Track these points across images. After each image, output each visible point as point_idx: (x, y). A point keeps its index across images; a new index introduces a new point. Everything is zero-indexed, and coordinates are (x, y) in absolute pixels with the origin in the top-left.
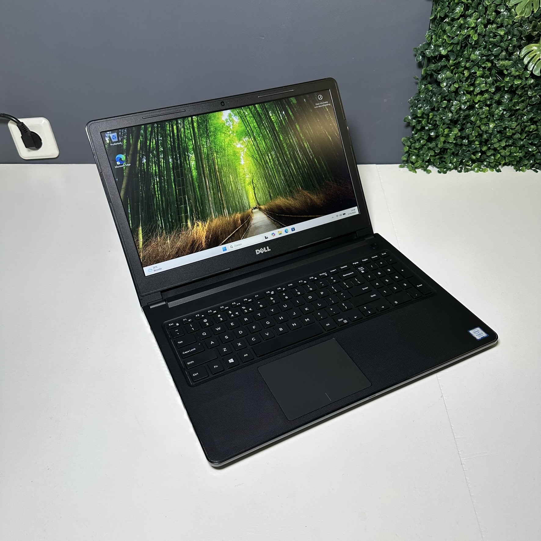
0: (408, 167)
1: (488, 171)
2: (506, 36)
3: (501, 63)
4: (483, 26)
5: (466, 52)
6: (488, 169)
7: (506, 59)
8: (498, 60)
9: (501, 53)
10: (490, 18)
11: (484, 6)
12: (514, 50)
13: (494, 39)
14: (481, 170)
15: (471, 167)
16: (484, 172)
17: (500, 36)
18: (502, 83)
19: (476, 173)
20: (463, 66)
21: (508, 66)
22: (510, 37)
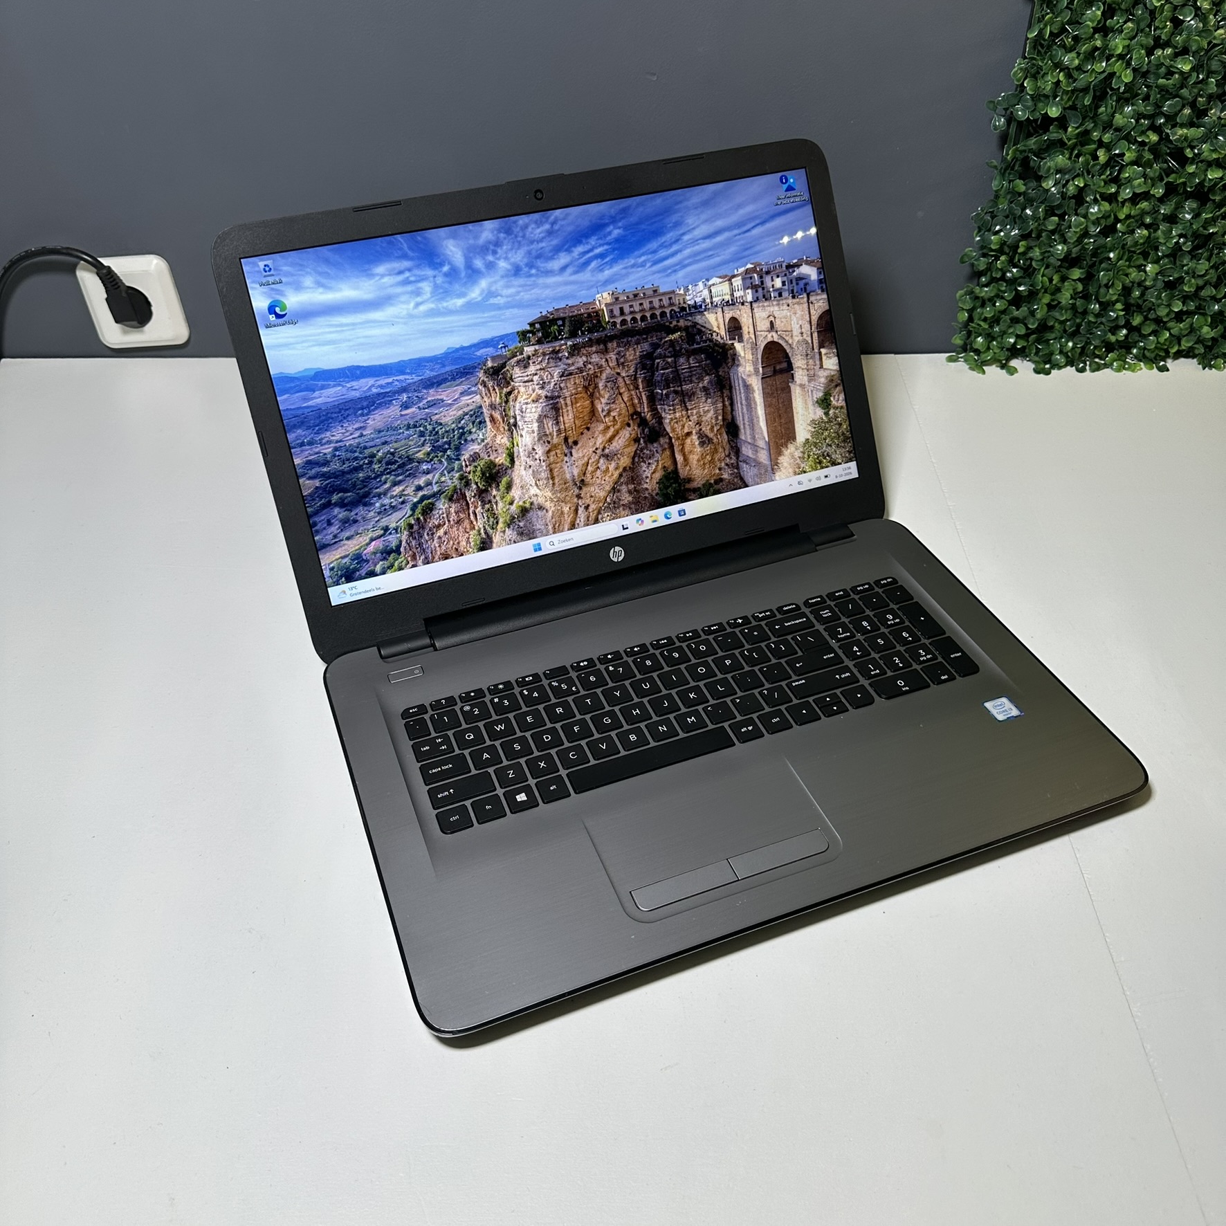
0: (966, 361)
1: (1141, 369)
2: (1194, 75)
3: (1181, 132)
4: (1143, 52)
5: (1102, 109)
6: (1142, 364)
7: (1191, 124)
8: (1174, 126)
9: (1181, 110)
10: (1161, 33)
11: (1147, 8)
12: (1209, 104)
13: (1168, 79)
14: (1127, 366)
15: (1104, 360)
16: (1133, 371)
17: (1181, 73)
18: (1180, 178)
19: (1117, 373)
20: (1096, 139)
21: (1195, 139)
22: (1201, 77)
